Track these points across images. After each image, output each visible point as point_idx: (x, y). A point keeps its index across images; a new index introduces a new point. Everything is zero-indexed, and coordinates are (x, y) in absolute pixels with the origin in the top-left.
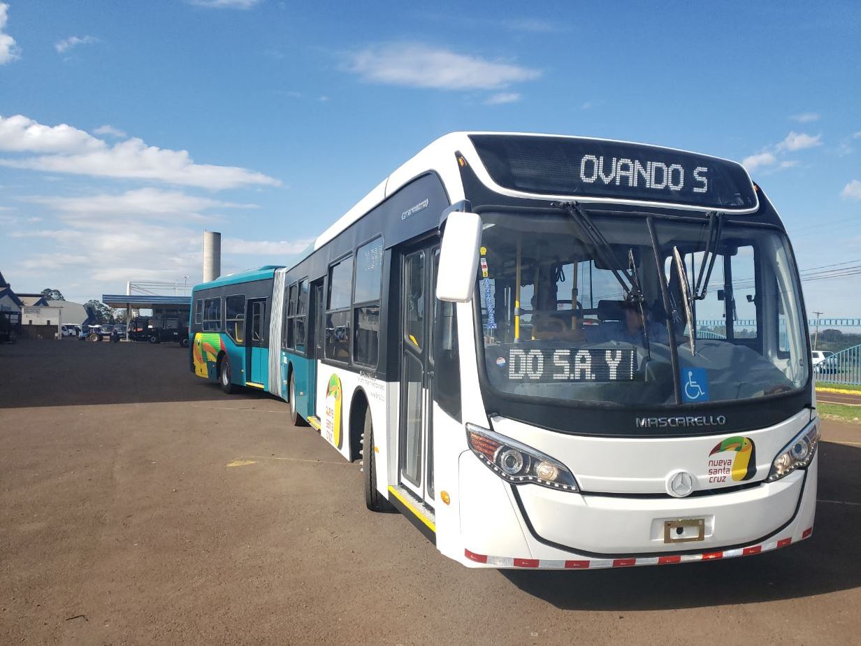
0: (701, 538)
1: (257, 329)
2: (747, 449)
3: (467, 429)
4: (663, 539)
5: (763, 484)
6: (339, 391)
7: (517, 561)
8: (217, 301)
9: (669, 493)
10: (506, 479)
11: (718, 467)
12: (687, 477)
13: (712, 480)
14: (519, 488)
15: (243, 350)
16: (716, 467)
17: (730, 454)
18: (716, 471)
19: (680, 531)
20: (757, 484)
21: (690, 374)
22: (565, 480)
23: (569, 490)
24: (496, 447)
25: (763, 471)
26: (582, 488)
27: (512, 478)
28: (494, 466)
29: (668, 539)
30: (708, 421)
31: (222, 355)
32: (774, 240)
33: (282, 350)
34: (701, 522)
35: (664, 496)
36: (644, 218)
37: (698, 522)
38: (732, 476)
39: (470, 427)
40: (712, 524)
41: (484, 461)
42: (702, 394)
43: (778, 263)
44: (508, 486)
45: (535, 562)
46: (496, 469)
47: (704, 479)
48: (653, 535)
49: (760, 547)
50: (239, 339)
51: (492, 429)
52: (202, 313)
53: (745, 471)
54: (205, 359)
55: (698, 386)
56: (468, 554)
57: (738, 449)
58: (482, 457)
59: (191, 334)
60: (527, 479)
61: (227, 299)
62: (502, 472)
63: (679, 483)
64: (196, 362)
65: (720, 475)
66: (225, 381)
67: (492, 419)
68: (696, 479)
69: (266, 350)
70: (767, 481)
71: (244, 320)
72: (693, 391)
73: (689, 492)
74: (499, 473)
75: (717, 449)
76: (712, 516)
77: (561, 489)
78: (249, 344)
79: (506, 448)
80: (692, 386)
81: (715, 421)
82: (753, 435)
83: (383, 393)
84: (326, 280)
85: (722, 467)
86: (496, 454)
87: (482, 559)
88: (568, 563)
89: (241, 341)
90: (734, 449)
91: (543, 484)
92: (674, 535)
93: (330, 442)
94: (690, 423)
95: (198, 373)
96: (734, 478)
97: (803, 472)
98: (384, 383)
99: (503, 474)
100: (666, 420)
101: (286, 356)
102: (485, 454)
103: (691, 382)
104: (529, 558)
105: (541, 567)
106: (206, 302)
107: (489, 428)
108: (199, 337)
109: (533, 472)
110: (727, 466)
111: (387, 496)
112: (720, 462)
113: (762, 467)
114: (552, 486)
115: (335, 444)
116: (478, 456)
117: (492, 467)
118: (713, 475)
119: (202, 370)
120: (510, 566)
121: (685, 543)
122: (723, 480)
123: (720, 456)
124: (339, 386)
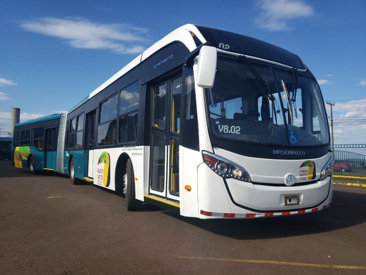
0: (298, 204)
1: (50, 143)
2: (312, 166)
3: (202, 154)
4: (284, 204)
5: (317, 182)
7: (226, 215)
8: (28, 131)
9: (286, 183)
10: (221, 175)
11: (303, 173)
12: (292, 177)
13: (301, 179)
14: (227, 180)
15: (42, 153)
16: (302, 173)
17: (306, 168)
18: (302, 175)
19: (290, 201)
20: (315, 182)
21: (292, 132)
22: (245, 177)
23: (248, 181)
24: (217, 161)
26: (253, 180)
27: (224, 176)
28: (215, 170)
29: (286, 204)
30: (299, 153)
31: (30, 156)
33: (65, 151)
34: (298, 197)
35: (283, 185)
37: (296, 196)
38: (308, 177)
39: (205, 153)
40: (302, 197)
41: (211, 167)
42: (297, 141)
44: (222, 179)
45: (233, 215)
46: (216, 171)
47: (298, 178)
48: (280, 202)
49: (317, 208)
50: (40, 148)
51: (214, 153)
52: (20, 138)
53: (312, 175)
54: (20, 158)
55: (295, 138)
56: (202, 212)
57: (310, 166)
58: (209, 165)
59: (13, 148)
60: (230, 176)
61: (34, 129)
62: (219, 173)
63: (289, 179)
64: (15, 161)
65: (304, 177)
66: (32, 168)
67: (214, 148)
68: (296, 178)
69: (55, 152)
70: (319, 180)
71: (43, 139)
72: (293, 140)
73: (293, 183)
74: (217, 173)
75: (303, 165)
76: (302, 194)
77: (244, 181)
78: (46, 150)
79: (220, 162)
80: (292, 137)
81: (301, 153)
82: (314, 160)
83: (142, 152)
84: (98, 111)
85: (304, 173)
86: (216, 166)
87: (209, 214)
88: (247, 215)
89: (41, 149)
90: (308, 165)
91: (237, 178)
92: (288, 203)
93: (100, 185)
94: (293, 153)
95: (16, 166)
96: (309, 178)
97: (330, 177)
98: (142, 147)
100: (284, 152)
101: (68, 153)
102: (211, 164)
103: (292, 136)
104: (231, 213)
105: (236, 217)
106: (22, 132)
108: (17, 149)
109: (231, 173)
110: (306, 173)
111: (143, 200)
112: (304, 171)
113: (318, 174)
114: (240, 180)
115: (103, 185)
116: (208, 165)
117: (214, 170)
118: (301, 177)
119: (18, 164)
120: (222, 217)
121: (292, 206)
122: (304, 179)
123: (303, 168)
124: (108, 157)
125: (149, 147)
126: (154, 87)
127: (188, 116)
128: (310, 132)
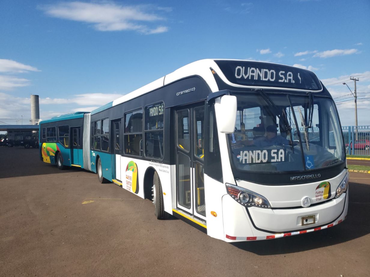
0: (314, 223)
1: (75, 140)
2: (328, 186)
3: (226, 186)
4: (301, 224)
5: (333, 200)
6: (135, 169)
7: (248, 238)
8: (54, 129)
9: (302, 206)
10: (244, 205)
11: (319, 194)
12: (308, 199)
13: (317, 199)
14: (249, 208)
15: (69, 151)
16: (318, 194)
17: (322, 189)
18: (318, 196)
19: (306, 221)
20: (331, 200)
21: (308, 158)
22: (265, 204)
23: (267, 208)
24: (239, 192)
25: (333, 194)
26: (272, 206)
27: (246, 205)
28: (238, 200)
29: (303, 224)
30: (315, 176)
31: (57, 153)
32: (329, 103)
33: (91, 150)
34: (314, 217)
35: (301, 207)
36: (286, 95)
37: (312, 217)
38: (323, 197)
39: (227, 184)
40: (318, 217)
41: (234, 198)
42: (312, 165)
43: (331, 112)
44: (244, 208)
45: (255, 238)
46: (239, 201)
47: (314, 200)
48: (298, 223)
49: (333, 224)
50: (66, 145)
51: (237, 185)
52: (46, 134)
53: (327, 195)
54: (48, 154)
55: (310, 162)
56: (228, 237)
57: (325, 187)
58: (233, 196)
59: (40, 144)
60: (252, 204)
61: (59, 127)
62: (241, 202)
63: (306, 201)
64: (44, 156)
65: (319, 197)
66: (60, 164)
67: (236, 181)
68: (312, 200)
69: (81, 150)
70: (334, 198)
71: (69, 137)
72: (309, 165)
73: (309, 205)
74: (240, 203)
75: (318, 187)
76: (318, 214)
77: (264, 207)
78: (72, 147)
79: (243, 193)
80: (309, 163)
81: (317, 176)
82: (330, 180)
83: (169, 170)
84: (123, 120)
85: (320, 194)
86: (239, 195)
87: (234, 238)
88: (268, 237)
89: (67, 146)
90: (324, 186)
91: (258, 206)
92: (305, 223)
93: (129, 191)
94: (309, 178)
95: (45, 161)
96: (324, 198)
97: (345, 194)
98: (169, 166)
99: (242, 203)
100: (301, 177)
101: (94, 152)
102: (234, 195)
103: (308, 161)
104: (253, 236)
105: (257, 239)
106: (48, 129)
107: (236, 185)
108: (45, 145)
109: (253, 201)
110: (322, 194)
111: (172, 214)
112: (319, 192)
113: (333, 193)
114: (261, 207)
115: (133, 190)
116: (231, 196)
117: (237, 201)
118: (317, 198)
119: (47, 160)
120: (245, 240)
121: (309, 225)
122: (320, 199)
123: (319, 190)
124: (136, 166)
125: (175, 165)
126: (178, 111)
127: (211, 149)
128: (326, 147)
